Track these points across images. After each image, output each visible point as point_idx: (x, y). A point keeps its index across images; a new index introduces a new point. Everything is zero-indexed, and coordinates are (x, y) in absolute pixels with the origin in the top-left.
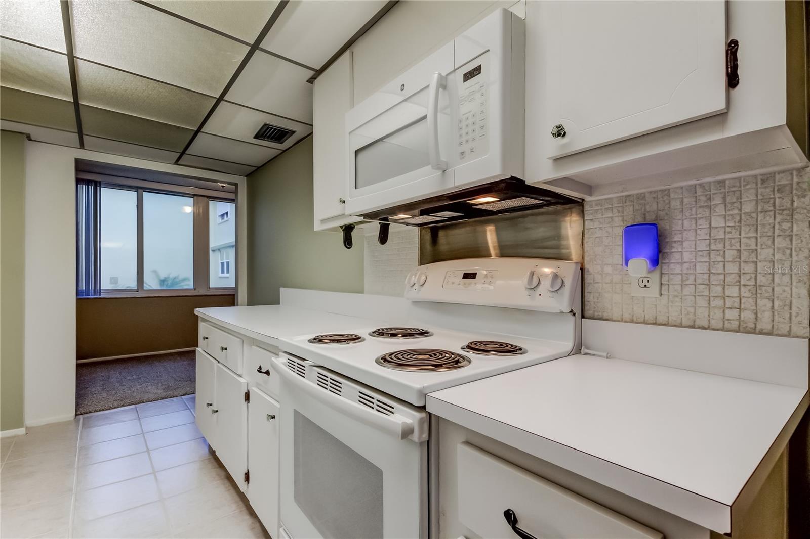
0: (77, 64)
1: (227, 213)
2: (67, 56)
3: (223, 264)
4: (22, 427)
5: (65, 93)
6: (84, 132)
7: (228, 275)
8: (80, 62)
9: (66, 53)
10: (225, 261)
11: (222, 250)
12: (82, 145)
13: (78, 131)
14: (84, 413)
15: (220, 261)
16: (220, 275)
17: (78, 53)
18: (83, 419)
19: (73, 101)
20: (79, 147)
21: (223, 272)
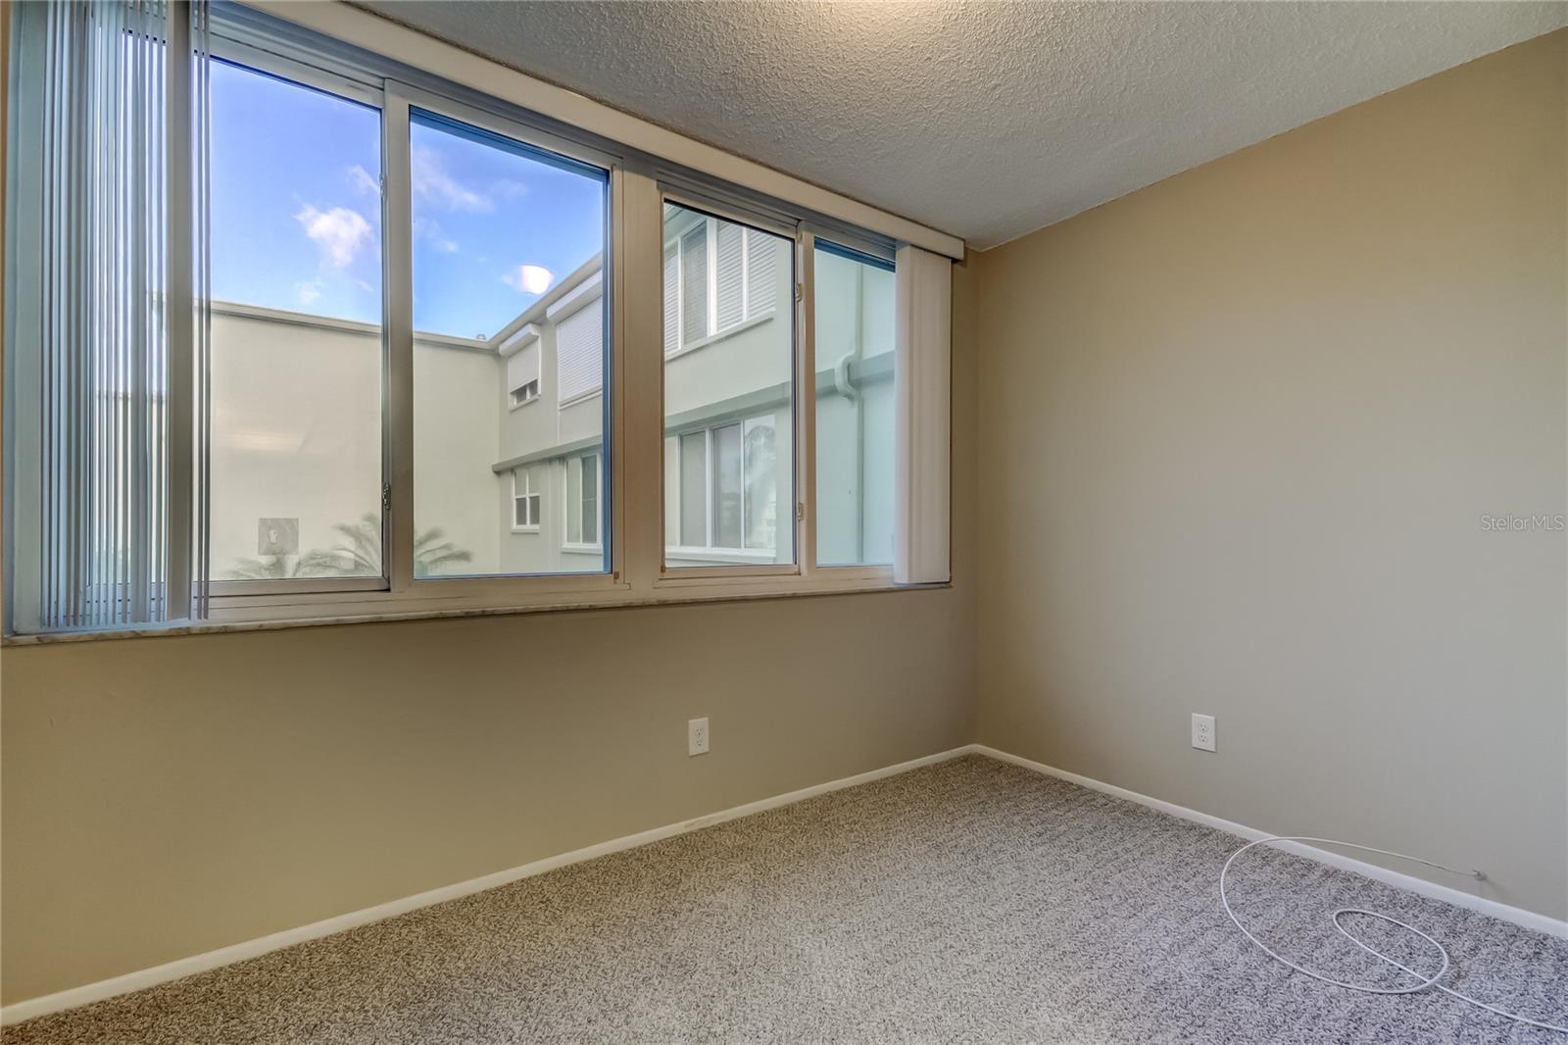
1: (533, 385)
3: (521, 503)
7: (536, 527)
10: (527, 496)
11: (518, 471)
15: (514, 497)
16: (515, 526)
21: (521, 520)
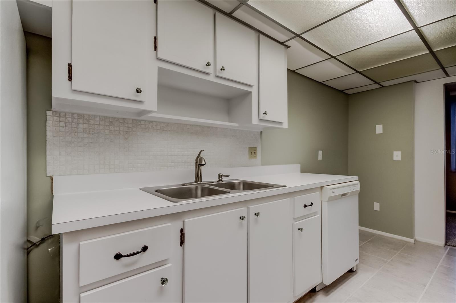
0: (422, 31)
2: (414, 30)
4: (412, 239)
5: (424, 50)
6: (445, 66)
8: (422, 29)
9: (413, 29)
12: (447, 75)
13: (441, 67)
14: (451, 246)
17: (419, 24)
18: (450, 249)
19: (429, 52)
20: (446, 76)
